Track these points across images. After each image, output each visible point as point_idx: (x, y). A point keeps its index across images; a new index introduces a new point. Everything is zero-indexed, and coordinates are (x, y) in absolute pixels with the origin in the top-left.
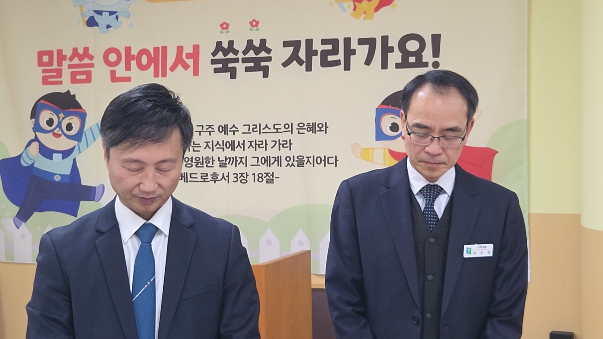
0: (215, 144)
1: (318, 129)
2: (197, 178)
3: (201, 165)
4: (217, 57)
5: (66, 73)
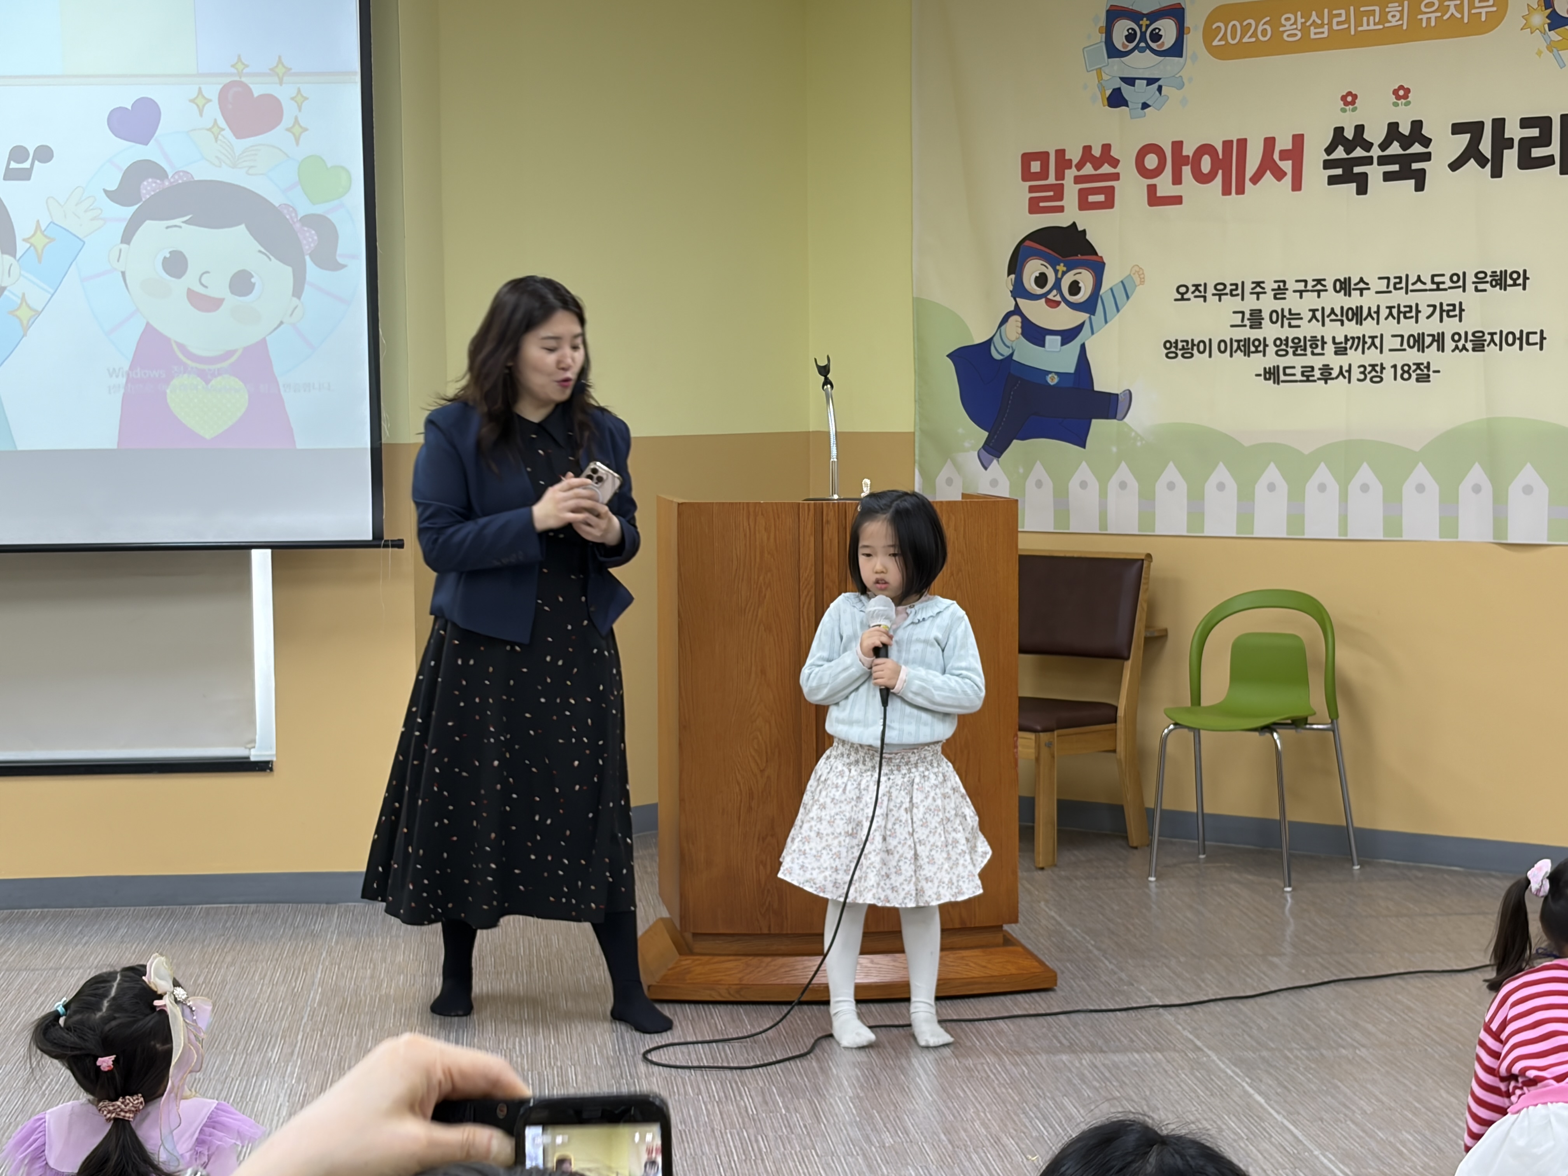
0: (1327, 312)
1: (1510, 282)
2: (1294, 375)
3: (1302, 352)
4: (1334, 156)
5: (1071, 192)
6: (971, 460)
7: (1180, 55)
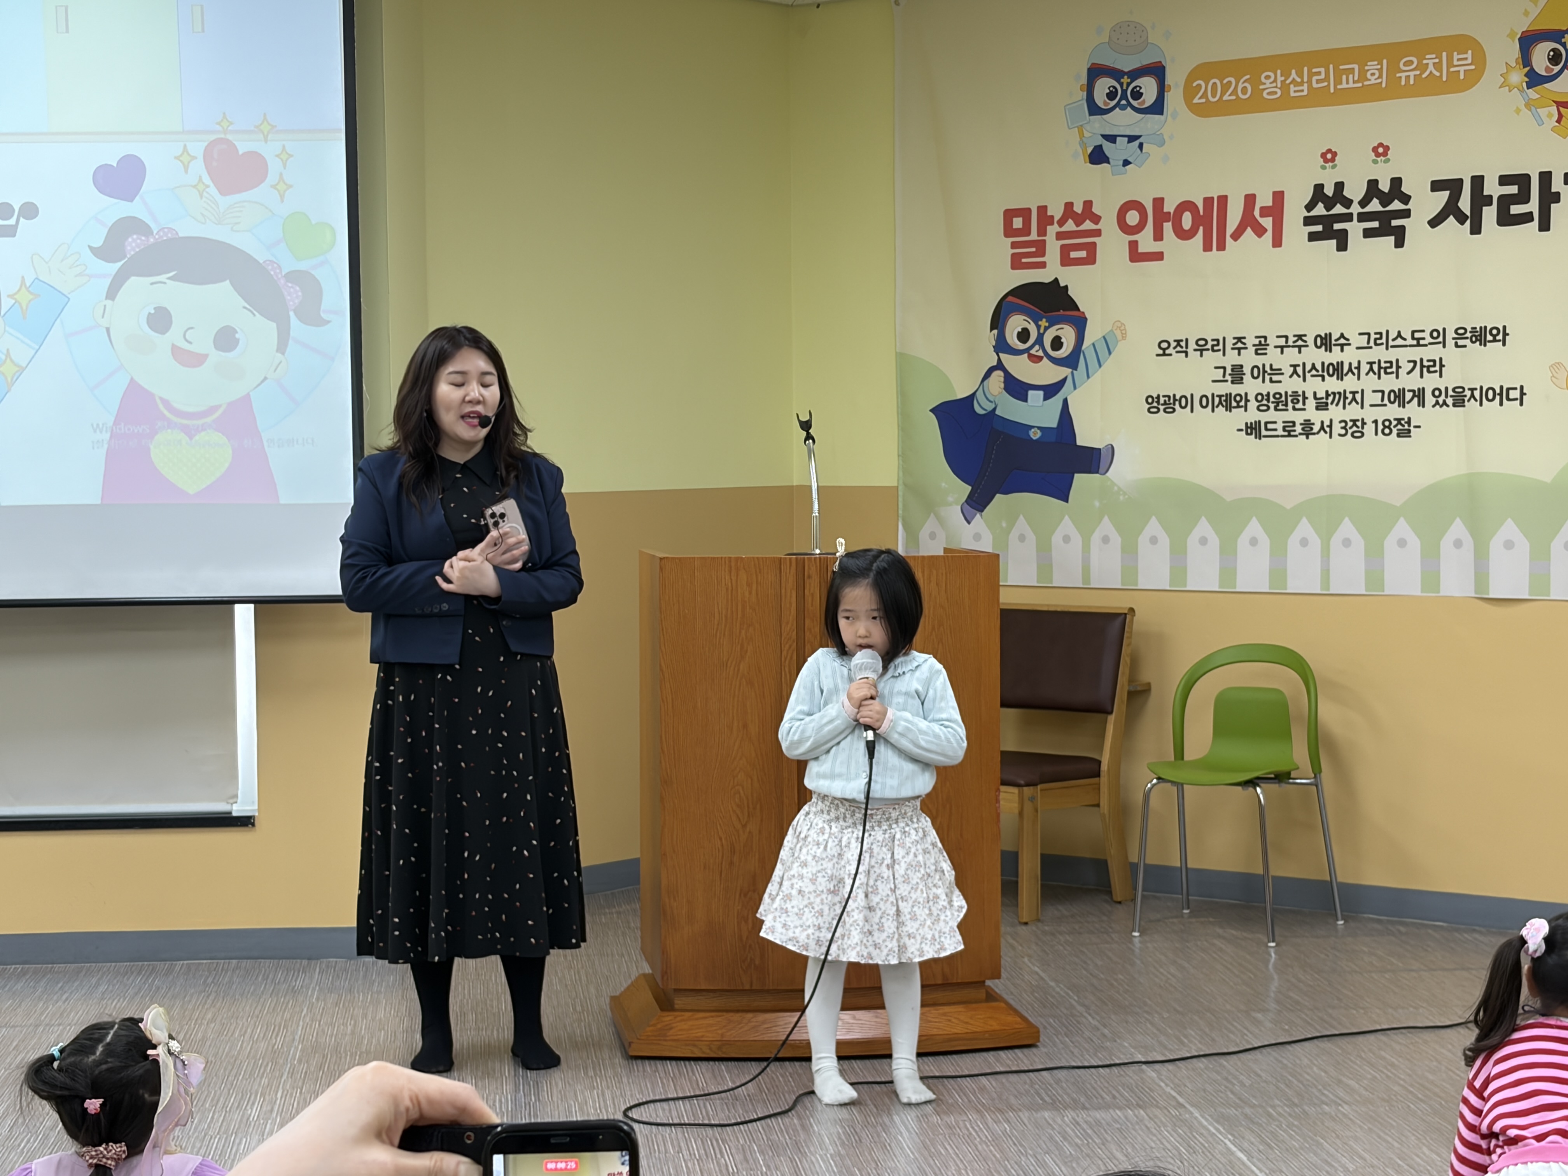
0: (1308, 367)
1: (1489, 338)
2: (1275, 430)
3: (1284, 407)
4: (1314, 213)
5: (1053, 247)
6: (954, 514)
7: (1160, 112)
